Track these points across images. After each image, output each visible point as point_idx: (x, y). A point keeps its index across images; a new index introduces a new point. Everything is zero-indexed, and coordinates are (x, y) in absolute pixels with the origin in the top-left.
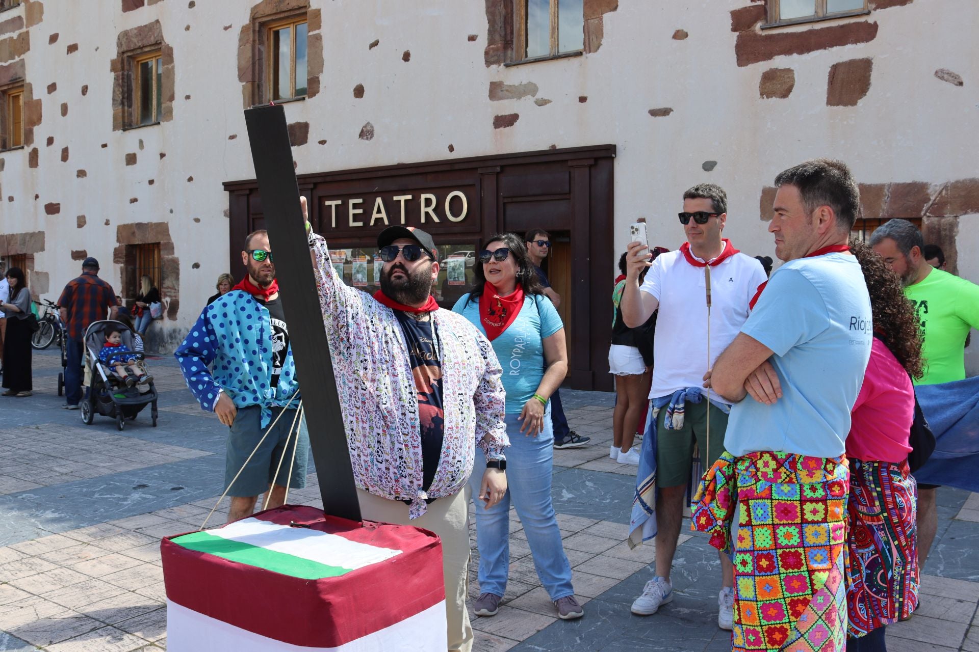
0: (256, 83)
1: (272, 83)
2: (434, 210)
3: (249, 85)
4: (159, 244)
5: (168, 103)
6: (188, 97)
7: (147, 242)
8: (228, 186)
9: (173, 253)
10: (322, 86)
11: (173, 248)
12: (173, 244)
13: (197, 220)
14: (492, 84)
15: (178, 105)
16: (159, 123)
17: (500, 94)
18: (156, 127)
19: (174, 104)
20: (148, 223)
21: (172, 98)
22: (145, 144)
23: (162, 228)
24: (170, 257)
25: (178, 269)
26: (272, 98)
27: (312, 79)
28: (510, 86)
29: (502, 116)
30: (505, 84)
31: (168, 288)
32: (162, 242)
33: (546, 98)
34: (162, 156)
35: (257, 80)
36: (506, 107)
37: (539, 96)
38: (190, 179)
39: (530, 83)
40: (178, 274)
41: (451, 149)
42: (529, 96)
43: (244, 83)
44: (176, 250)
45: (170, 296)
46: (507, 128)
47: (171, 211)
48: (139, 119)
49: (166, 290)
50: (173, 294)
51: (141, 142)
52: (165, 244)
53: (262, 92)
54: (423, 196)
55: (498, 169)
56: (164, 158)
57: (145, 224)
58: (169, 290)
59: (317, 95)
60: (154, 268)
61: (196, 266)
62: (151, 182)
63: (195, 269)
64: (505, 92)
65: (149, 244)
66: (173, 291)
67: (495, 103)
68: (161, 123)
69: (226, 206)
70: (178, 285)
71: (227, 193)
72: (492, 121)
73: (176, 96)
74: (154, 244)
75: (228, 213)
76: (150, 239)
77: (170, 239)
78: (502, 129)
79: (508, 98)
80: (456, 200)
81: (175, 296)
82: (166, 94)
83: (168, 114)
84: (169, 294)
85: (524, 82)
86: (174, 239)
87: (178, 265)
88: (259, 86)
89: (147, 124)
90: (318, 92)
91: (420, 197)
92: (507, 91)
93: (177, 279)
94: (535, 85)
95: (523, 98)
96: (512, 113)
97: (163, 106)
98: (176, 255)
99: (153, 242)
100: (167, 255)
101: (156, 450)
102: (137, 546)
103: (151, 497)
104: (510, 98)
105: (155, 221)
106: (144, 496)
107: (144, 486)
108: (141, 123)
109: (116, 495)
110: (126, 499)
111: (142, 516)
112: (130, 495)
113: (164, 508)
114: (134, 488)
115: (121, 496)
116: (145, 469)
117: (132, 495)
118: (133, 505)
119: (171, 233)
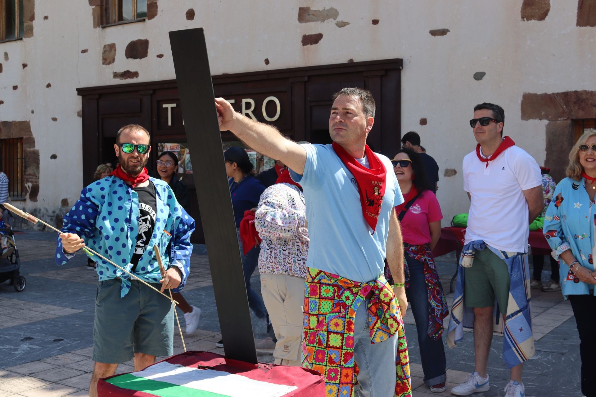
0: (104, 7)
1: (117, 7)
2: (253, 112)
3: (98, 8)
4: (21, 139)
5: (29, 22)
6: (46, 18)
7: (11, 137)
8: (81, 91)
9: (34, 146)
10: (159, 10)
11: (34, 142)
12: (34, 139)
13: (55, 119)
14: (301, 9)
15: (38, 24)
16: (21, 39)
17: (308, 17)
18: (19, 42)
19: (35, 23)
20: (13, 122)
21: (32, 18)
22: (9, 56)
23: (25, 126)
24: (32, 149)
25: (39, 160)
26: (117, 20)
27: (151, 4)
28: (316, 11)
29: (309, 36)
30: (312, 9)
31: (30, 175)
32: (24, 137)
33: (345, 21)
34: (25, 66)
35: (104, 4)
36: (312, 28)
37: (339, 19)
38: (49, 86)
39: (332, 9)
40: (38, 164)
41: (267, 62)
42: (331, 20)
43: (94, 7)
44: (36, 144)
45: (32, 182)
46: (314, 46)
47: (33, 112)
48: (4, 35)
49: (28, 177)
50: (34, 180)
51: (6, 54)
52: (27, 139)
53: (109, 14)
54: (244, 101)
55: (306, 79)
56: (26, 68)
57: (10, 122)
58: (31, 177)
59: (156, 17)
60: (17, 159)
61: (54, 157)
62: (15, 88)
63: (53, 160)
64: (311, 16)
65: (13, 139)
66: (34, 177)
67: (304, 24)
68: (24, 39)
69: (79, 107)
70: (39, 173)
71: (80, 97)
72: (301, 39)
73: (36, 16)
74: (17, 139)
75: (81, 113)
76: (15, 134)
77: (31, 135)
78: (309, 46)
79: (313, 21)
80: (271, 104)
81: (36, 182)
82: (27, 15)
83: (30, 32)
84: (30, 180)
85: (327, 8)
86: (35, 134)
87: (38, 156)
88: (106, 9)
89: (11, 40)
90: (156, 14)
91: (241, 101)
92: (313, 15)
93: (38, 167)
94: (336, 10)
95: (326, 21)
96: (317, 33)
97: (25, 24)
98: (37, 148)
99: (17, 137)
100: (29, 147)
101: (34, 309)
102: (33, 388)
103: (37, 347)
104: (316, 21)
105: (18, 119)
106: (32, 346)
107: (30, 338)
108: (6, 38)
109: (8, 347)
110: (16, 350)
111: (33, 363)
112: (19, 345)
113: (51, 357)
114: (22, 340)
115: (12, 347)
116: (28, 324)
117: (21, 346)
118: (24, 354)
119: (32, 129)
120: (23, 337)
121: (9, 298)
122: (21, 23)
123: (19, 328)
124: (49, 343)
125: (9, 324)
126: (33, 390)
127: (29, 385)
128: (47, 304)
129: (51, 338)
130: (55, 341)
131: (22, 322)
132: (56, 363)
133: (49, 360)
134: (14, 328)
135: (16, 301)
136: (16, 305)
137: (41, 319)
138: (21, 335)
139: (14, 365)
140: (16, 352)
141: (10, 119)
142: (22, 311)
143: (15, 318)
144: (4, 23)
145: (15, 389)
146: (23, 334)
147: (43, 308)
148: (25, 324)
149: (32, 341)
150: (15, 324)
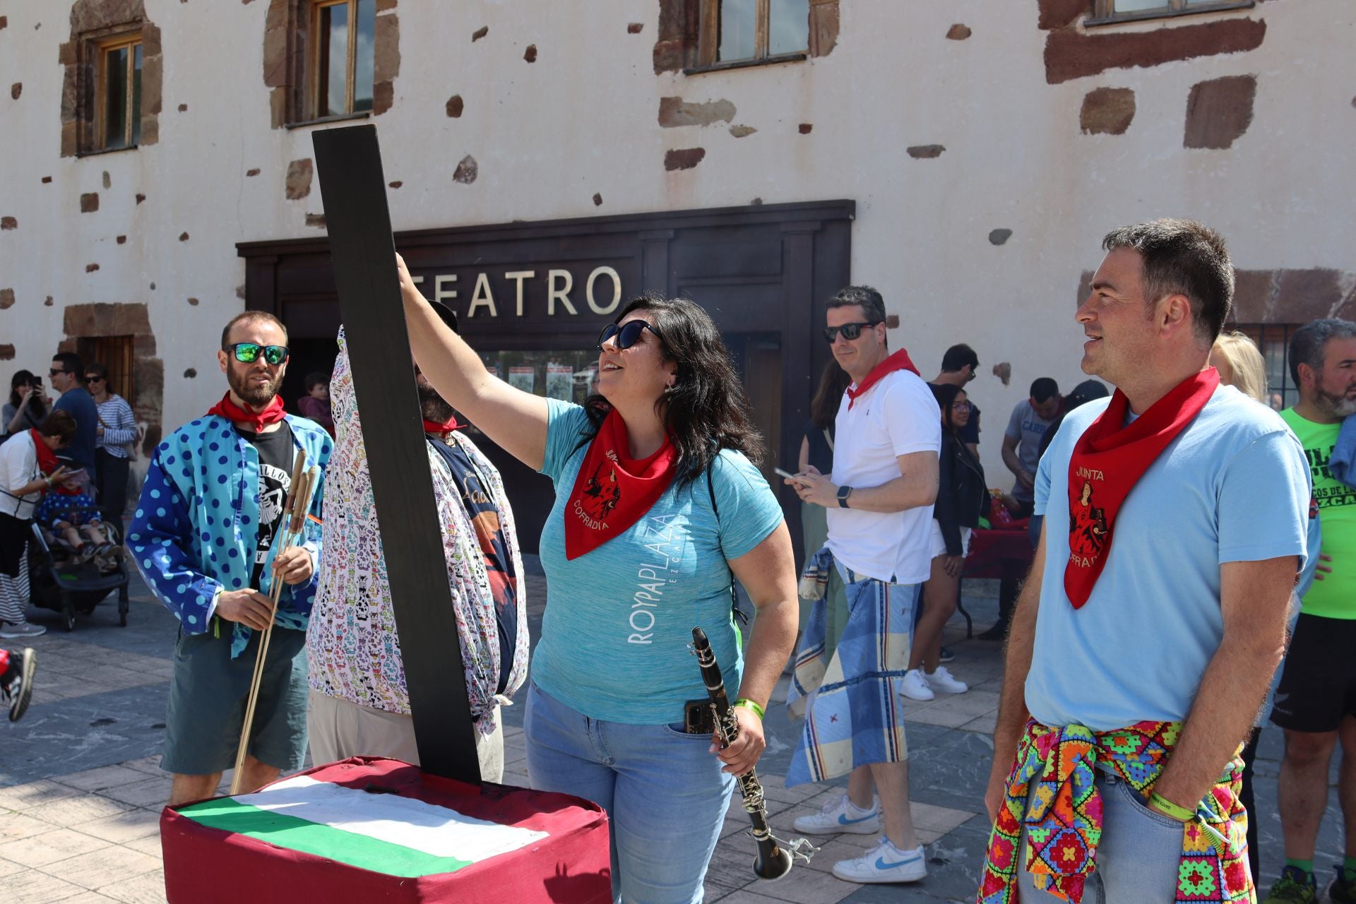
0: (293, 89)
1: (317, 89)
2: (569, 296)
3: (282, 92)
4: (131, 337)
5: (151, 115)
6: (183, 108)
7: (112, 334)
8: (244, 249)
9: (154, 352)
10: (396, 97)
11: (154, 345)
12: (153, 338)
13: (194, 302)
14: (664, 100)
15: (167, 119)
16: (135, 147)
17: (677, 116)
18: (131, 154)
19: (162, 118)
20: (115, 304)
21: (157, 108)
22: (112, 179)
23: (138, 313)
24: (150, 358)
25: (161, 378)
26: (316, 114)
27: (381, 84)
28: (692, 105)
29: (678, 152)
30: (685, 101)
31: (145, 407)
32: (136, 334)
33: (747, 125)
34: (140, 198)
35: (293, 83)
36: (685, 137)
37: (737, 121)
38: (184, 237)
39: (723, 102)
40: (160, 386)
41: (598, 200)
42: (722, 122)
43: (273, 89)
44: (158, 348)
45: (148, 420)
46: (687, 171)
47: (153, 287)
48: (104, 139)
49: (142, 411)
50: (152, 417)
51: (106, 176)
52: (142, 338)
53: (301, 103)
54: (553, 274)
55: (671, 234)
56: (143, 202)
57: (110, 306)
58: (146, 410)
59: (389, 111)
60: (122, 375)
61: (191, 373)
62: (121, 240)
63: (189, 379)
64: (684, 114)
65: (116, 338)
66: (152, 412)
67: (669, 130)
68: (140, 147)
69: (240, 280)
70: (161, 403)
71: (242, 260)
72: (662, 158)
73: (164, 105)
74: (123, 337)
75: (243, 292)
76: (118, 328)
77: (149, 330)
78: (678, 171)
79: (688, 123)
80: (603, 280)
81: (156, 421)
82: (147, 101)
83: (152, 134)
84: (145, 416)
85: (715, 100)
86: (156, 330)
87: (161, 370)
88: (297, 94)
89: (116, 148)
90: (390, 105)
91: (547, 275)
92: (687, 112)
93: (160, 393)
94: (731, 105)
95: (712, 125)
96: (695, 146)
97: (144, 120)
98: (159, 355)
99: (122, 333)
100: (145, 354)
101: (127, 664)
102: (99, 818)
103: (120, 738)
104: (692, 124)
105: (126, 300)
106: (109, 737)
107: (108, 721)
108: (107, 146)
109: (64, 736)
110: (79, 742)
111: (106, 769)
112: (85, 734)
113: (142, 757)
114: (92, 724)
115: (72, 737)
116: (109, 694)
117: (90, 734)
118: (92, 751)
119: (151, 320)
120: (95, 717)
121: (82, 643)
122: (137, 118)
123: (91, 700)
124: (145, 730)
125: (75, 693)
126: (97, 822)
127: (92, 811)
128: (152, 656)
129: (149, 722)
130: (156, 727)
131: (99, 689)
132: (150, 771)
133: (138, 764)
134: (81, 700)
135: (93, 648)
136: (93, 655)
137: (135, 684)
138: (92, 714)
139: (71, 770)
140: (78, 748)
141: (109, 299)
142: (101, 668)
143: (87, 682)
144: (105, 116)
145: (65, 819)
146: (96, 713)
147: (144, 662)
148: (105, 694)
149: (112, 725)
150: (84, 693)
